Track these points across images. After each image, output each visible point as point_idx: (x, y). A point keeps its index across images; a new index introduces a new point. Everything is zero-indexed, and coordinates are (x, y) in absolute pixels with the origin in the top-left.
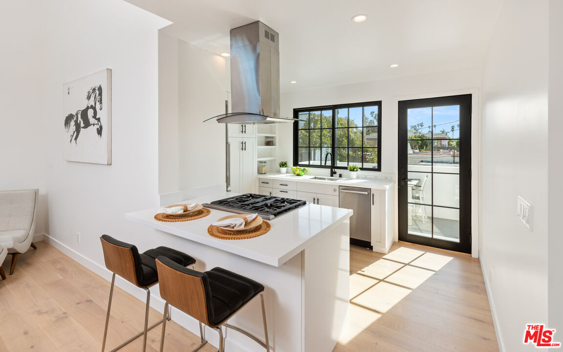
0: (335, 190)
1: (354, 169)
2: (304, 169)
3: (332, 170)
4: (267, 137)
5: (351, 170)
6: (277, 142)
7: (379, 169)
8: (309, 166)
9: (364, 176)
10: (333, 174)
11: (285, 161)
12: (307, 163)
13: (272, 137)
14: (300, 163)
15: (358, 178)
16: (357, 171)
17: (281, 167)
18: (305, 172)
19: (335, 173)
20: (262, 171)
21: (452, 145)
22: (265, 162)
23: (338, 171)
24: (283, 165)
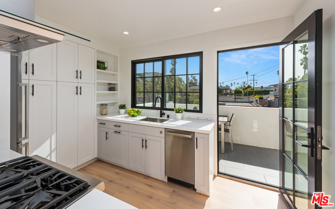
0: (161, 132)
1: (179, 111)
2: (138, 111)
3: (161, 112)
4: (110, 84)
5: (177, 112)
6: (119, 87)
7: (201, 111)
8: (144, 108)
9: (188, 117)
10: (162, 114)
11: (123, 104)
12: (142, 105)
13: (115, 84)
14: (137, 105)
15: (182, 119)
16: (182, 112)
17: (119, 109)
18: (139, 113)
19: (164, 114)
20: (103, 112)
21: (232, 93)
22: (107, 105)
23: (167, 113)
24: (123, 107)
